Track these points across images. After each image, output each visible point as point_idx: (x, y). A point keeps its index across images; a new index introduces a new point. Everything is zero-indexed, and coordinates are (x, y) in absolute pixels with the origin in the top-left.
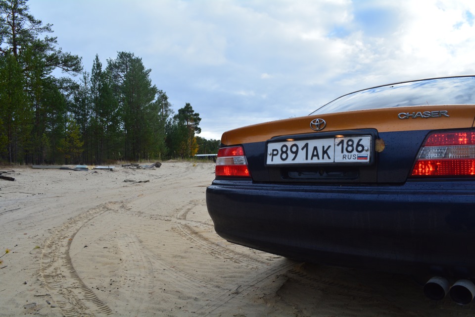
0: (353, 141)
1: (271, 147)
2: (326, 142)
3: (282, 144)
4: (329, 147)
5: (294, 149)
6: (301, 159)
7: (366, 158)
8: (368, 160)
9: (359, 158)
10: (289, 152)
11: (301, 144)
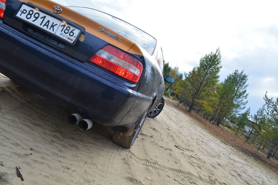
0: (70, 28)
1: (24, 7)
2: (56, 21)
3: (31, 9)
4: (56, 25)
5: (37, 15)
6: (37, 23)
7: (72, 40)
8: (72, 42)
9: (69, 38)
10: (33, 16)
11: (42, 15)
